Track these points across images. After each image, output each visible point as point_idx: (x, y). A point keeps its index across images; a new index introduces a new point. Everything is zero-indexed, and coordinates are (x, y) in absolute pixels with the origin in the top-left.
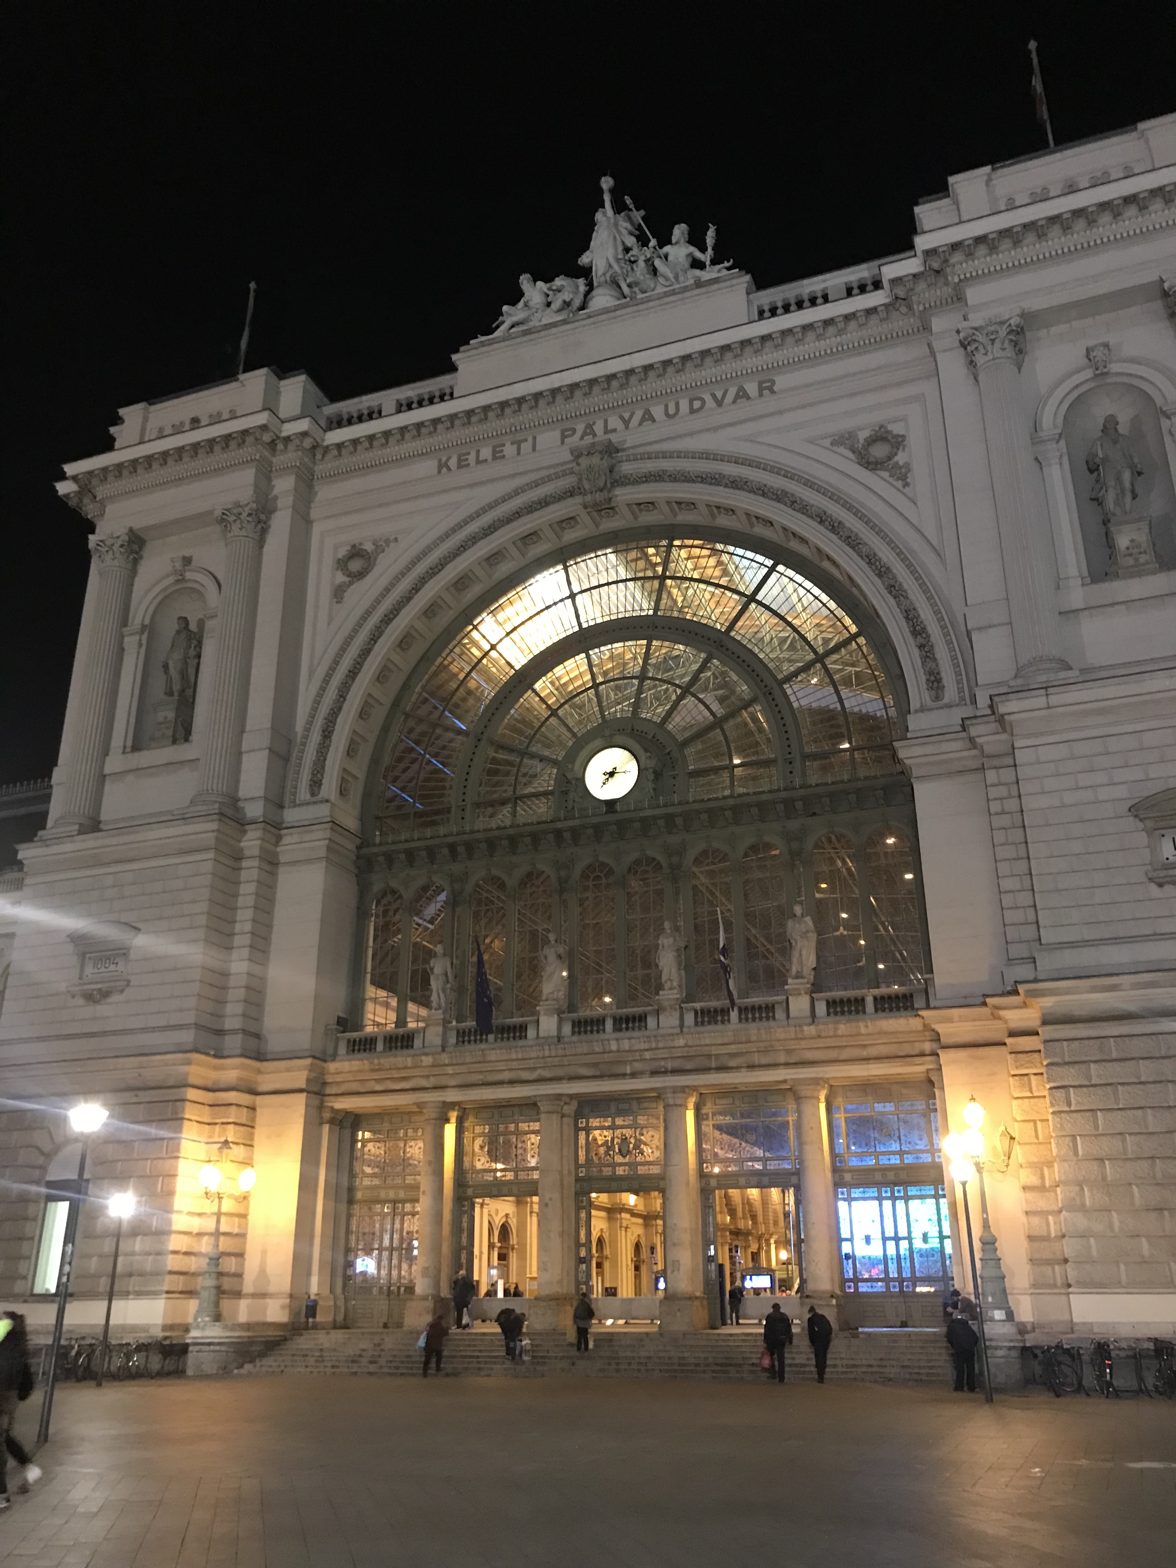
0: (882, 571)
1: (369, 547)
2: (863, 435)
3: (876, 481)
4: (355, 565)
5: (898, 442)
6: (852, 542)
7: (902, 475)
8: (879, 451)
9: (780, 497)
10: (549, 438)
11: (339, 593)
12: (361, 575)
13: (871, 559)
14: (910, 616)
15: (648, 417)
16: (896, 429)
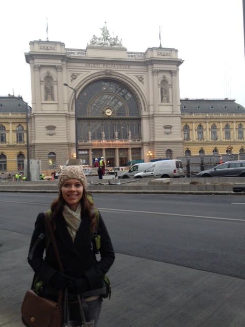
0: (141, 95)
1: (75, 74)
2: (139, 77)
3: (140, 83)
4: (74, 77)
5: (143, 79)
6: (138, 91)
7: (143, 83)
8: (141, 79)
9: (130, 83)
10: (101, 66)
11: (72, 81)
12: (74, 79)
13: (140, 94)
14: (143, 101)
15: (114, 66)
16: (143, 77)
